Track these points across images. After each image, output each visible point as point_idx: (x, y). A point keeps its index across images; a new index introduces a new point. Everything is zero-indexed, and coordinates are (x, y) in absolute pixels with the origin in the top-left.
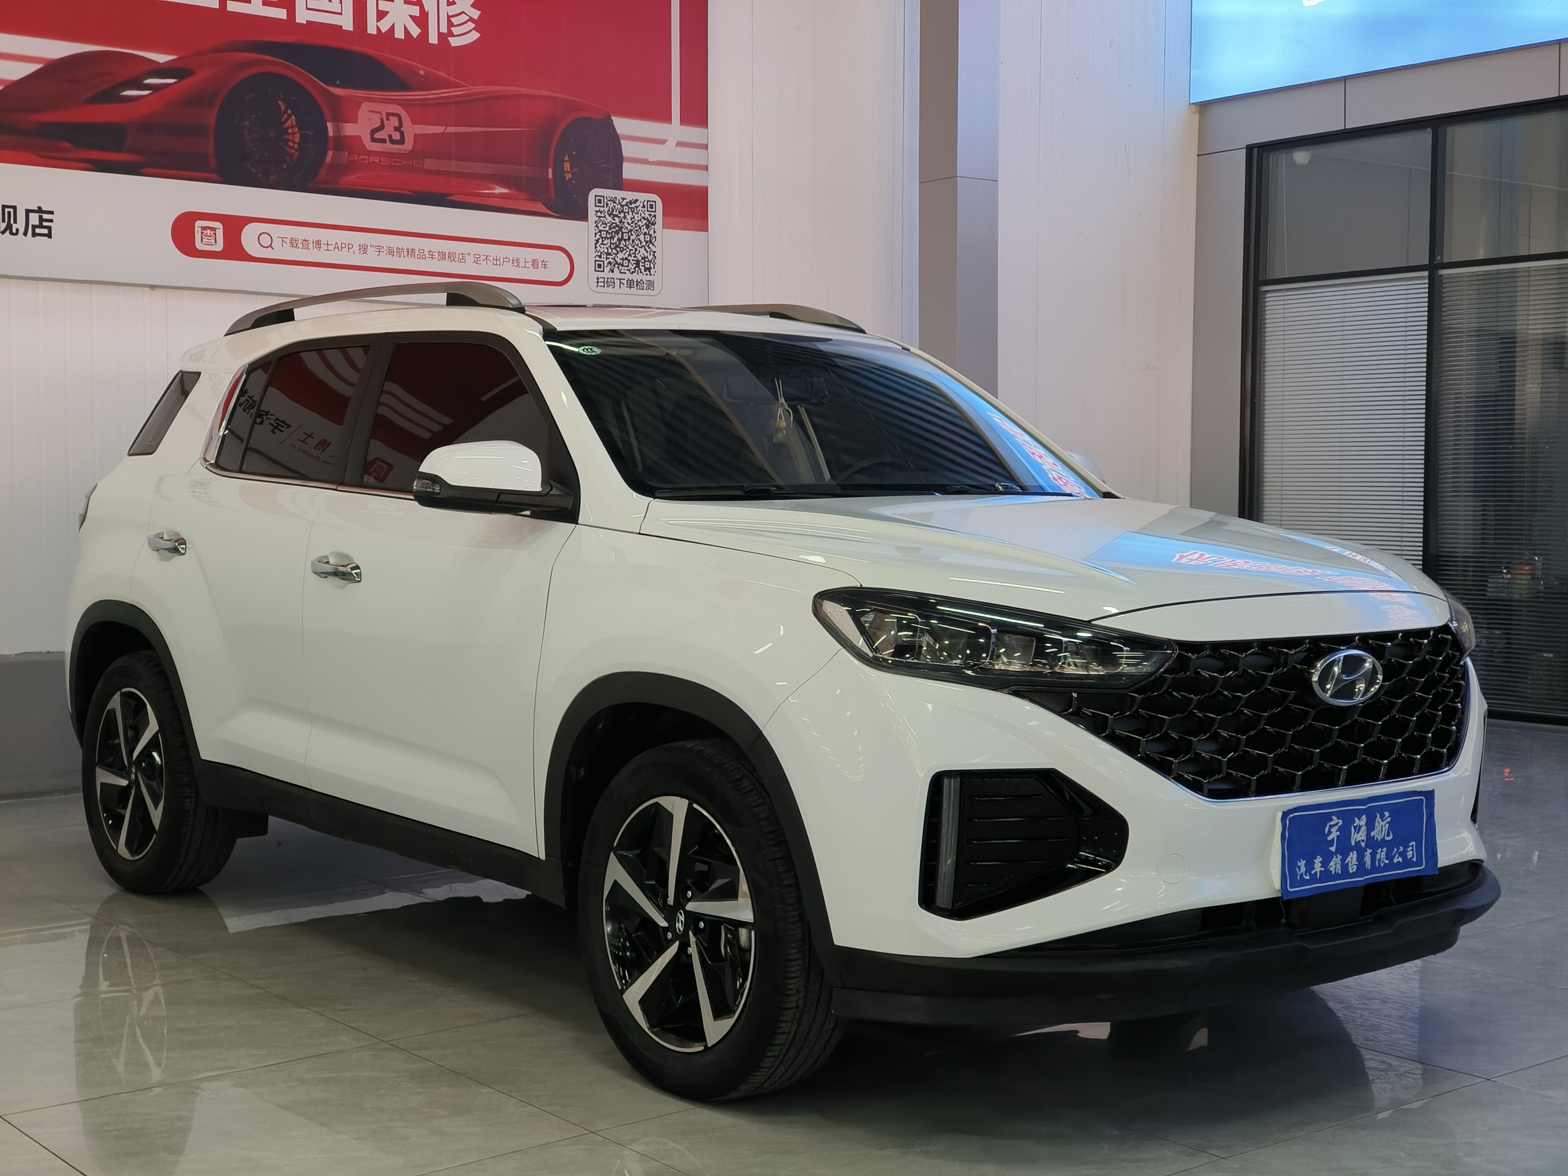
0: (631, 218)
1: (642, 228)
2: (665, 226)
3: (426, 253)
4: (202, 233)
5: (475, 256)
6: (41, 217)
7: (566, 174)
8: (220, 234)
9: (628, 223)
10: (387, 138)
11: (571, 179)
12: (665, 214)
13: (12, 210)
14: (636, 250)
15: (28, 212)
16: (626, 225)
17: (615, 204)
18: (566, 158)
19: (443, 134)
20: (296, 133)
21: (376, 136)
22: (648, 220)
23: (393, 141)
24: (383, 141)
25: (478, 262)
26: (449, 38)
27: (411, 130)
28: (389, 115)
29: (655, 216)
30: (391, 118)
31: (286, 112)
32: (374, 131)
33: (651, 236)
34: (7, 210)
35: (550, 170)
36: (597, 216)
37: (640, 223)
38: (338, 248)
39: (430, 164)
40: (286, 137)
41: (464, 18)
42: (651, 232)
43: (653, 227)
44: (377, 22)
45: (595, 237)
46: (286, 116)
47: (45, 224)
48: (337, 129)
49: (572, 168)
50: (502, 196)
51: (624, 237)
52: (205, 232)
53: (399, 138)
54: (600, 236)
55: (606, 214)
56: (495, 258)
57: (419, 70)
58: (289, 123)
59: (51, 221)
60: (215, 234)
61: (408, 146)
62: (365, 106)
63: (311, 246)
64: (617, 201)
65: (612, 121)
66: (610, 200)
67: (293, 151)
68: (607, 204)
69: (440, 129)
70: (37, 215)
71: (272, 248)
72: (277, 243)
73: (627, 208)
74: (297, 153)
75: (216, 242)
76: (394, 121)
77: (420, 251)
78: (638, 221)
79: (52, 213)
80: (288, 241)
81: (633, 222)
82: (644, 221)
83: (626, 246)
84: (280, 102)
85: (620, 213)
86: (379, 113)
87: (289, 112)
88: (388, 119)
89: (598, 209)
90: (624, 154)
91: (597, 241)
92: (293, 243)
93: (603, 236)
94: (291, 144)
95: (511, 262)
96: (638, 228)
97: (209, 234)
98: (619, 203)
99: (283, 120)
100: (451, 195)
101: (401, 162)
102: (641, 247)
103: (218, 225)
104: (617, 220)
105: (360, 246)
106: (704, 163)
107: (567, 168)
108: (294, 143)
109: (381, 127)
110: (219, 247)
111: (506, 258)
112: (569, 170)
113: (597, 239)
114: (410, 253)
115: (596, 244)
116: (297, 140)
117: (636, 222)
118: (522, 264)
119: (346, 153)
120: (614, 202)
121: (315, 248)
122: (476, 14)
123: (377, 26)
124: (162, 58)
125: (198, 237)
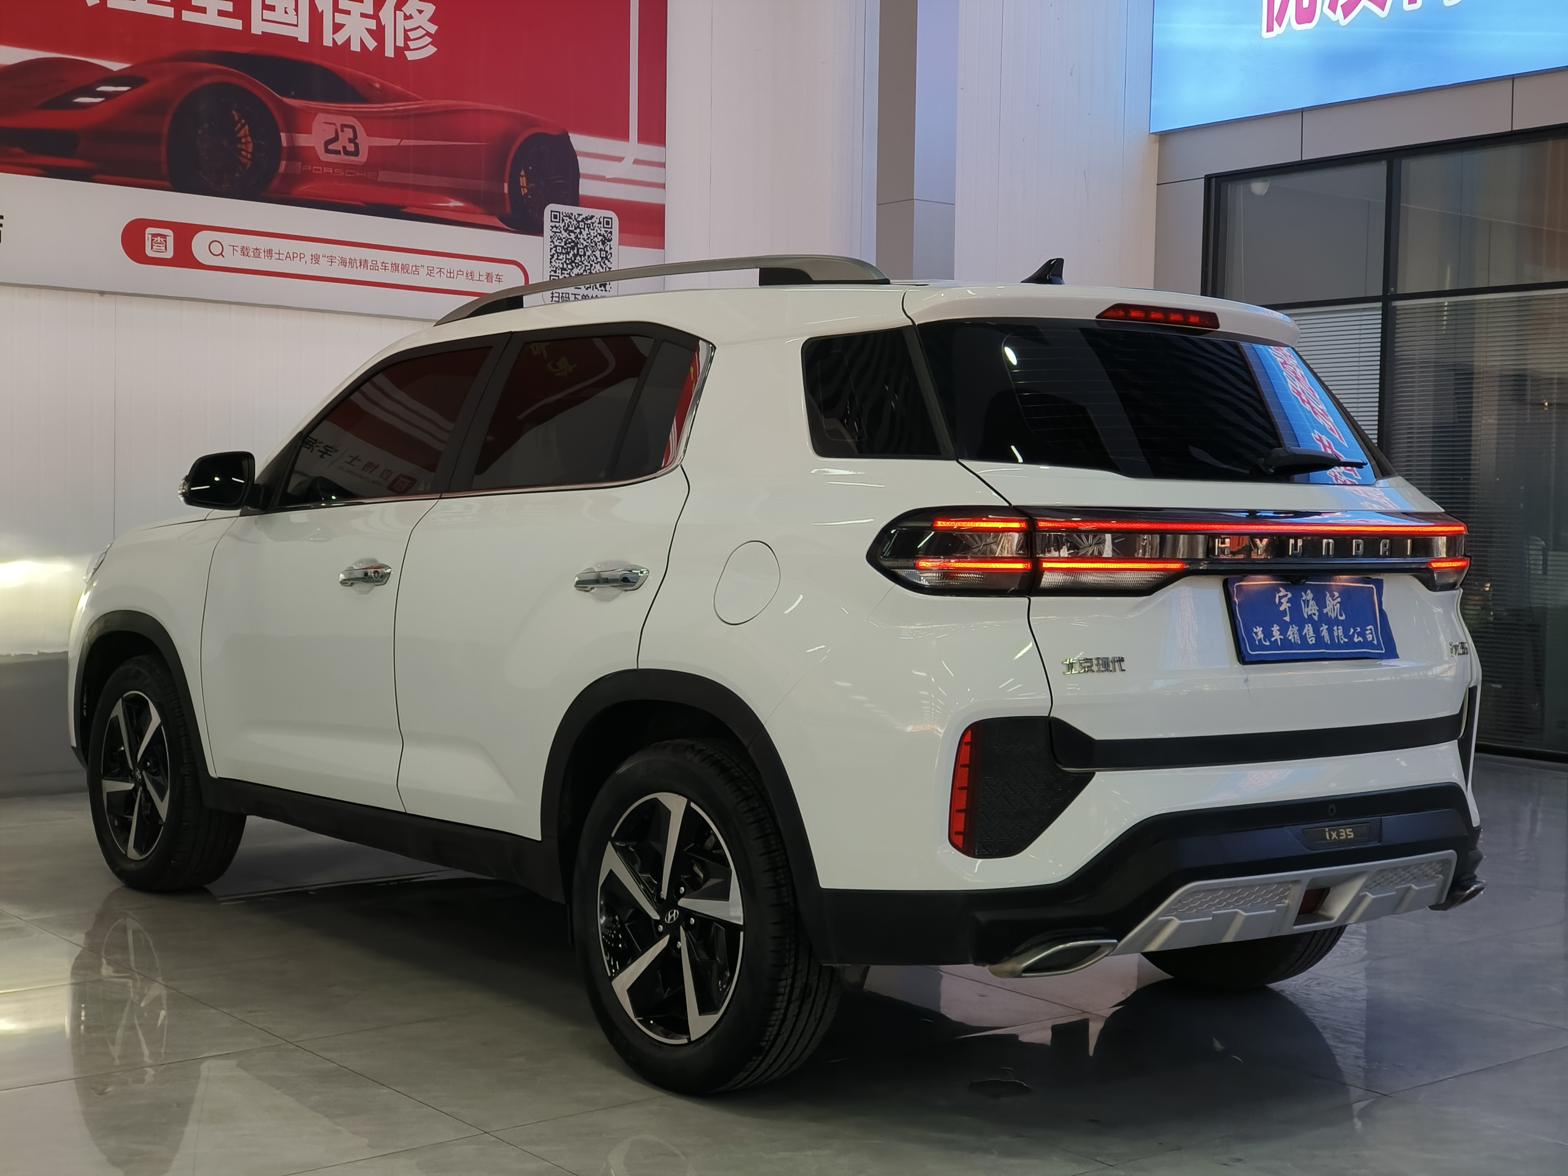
0: (587, 234)
1: (598, 244)
2: (621, 243)
3: (379, 265)
4: (153, 240)
5: (429, 268)
7: (522, 189)
8: (170, 241)
9: (584, 239)
10: (341, 149)
11: (526, 194)
12: (621, 230)
14: (591, 265)
16: (582, 241)
17: (570, 220)
18: (523, 173)
19: (399, 146)
20: (249, 142)
21: (330, 147)
22: (604, 236)
23: (347, 153)
24: (337, 152)
25: (432, 274)
26: (406, 52)
27: (366, 142)
28: (343, 126)
29: (611, 233)
30: (345, 129)
31: (240, 121)
32: (327, 143)
33: (607, 252)
35: (506, 185)
36: (553, 232)
37: (596, 239)
38: (290, 257)
39: (383, 176)
40: (239, 146)
41: (421, 32)
42: (607, 249)
43: (609, 243)
44: (333, 34)
45: (551, 252)
46: (239, 125)
48: (290, 140)
49: (527, 184)
50: (455, 209)
51: (580, 253)
52: (156, 239)
53: (353, 150)
54: (556, 251)
55: (562, 229)
56: (449, 271)
57: (375, 83)
58: (242, 132)
60: (165, 241)
61: (363, 157)
62: (321, 117)
63: (262, 255)
64: (573, 217)
65: (569, 137)
66: (566, 216)
67: (245, 160)
68: (563, 220)
69: (395, 142)
71: (223, 257)
72: (228, 251)
73: (583, 224)
74: (250, 162)
75: (166, 249)
76: (349, 133)
77: (373, 262)
78: (594, 237)
79: (2, 217)
80: (239, 249)
81: (589, 238)
82: (601, 238)
83: (581, 261)
84: (234, 112)
85: (576, 229)
86: (334, 124)
87: (243, 121)
88: (342, 131)
89: (553, 224)
90: (581, 171)
91: (552, 256)
92: (244, 251)
93: (558, 251)
94: (244, 153)
95: (465, 275)
96: (593, 244)
97: (159, 241)
98: (575, 219)
99: (236, 130)
100: (405, 207)
101: (355, 174)
102: (597, 263)
103: (169, 233)
104: (573, 236)
105: (312, 256)
106: (662, 181)
107: (523, 184)
108: (247, 152)
109: (335, 139)
110: (169, 254)
111: (460, 271)
112: (525, 185)
113: (552, 254)
114: (362, 264)
115: (551, 259)
116: (250, 150)
117: (592, 238)
118: (476, 277)
119: (300, 163)
120: (570, 218)
121: (266, 257)
122: (433, 29)
123: (333, 39)
124: (116, 66)
125: (148, 244)
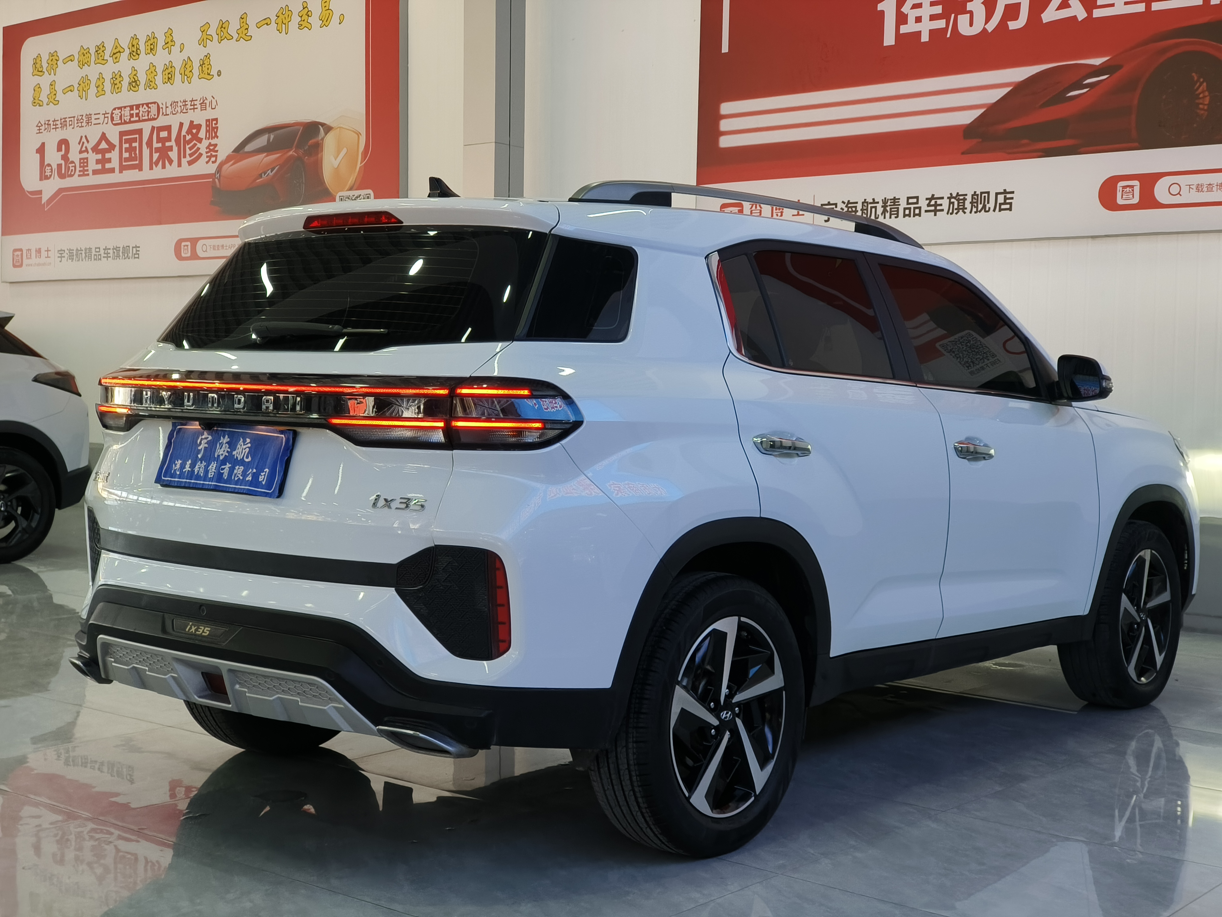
4: (1123, 191)
6: (1005, 196)
8: (1137, 190)
13: (986, 195)
15: (997, 194)
20: (1206, 96)
31: (1198, 80)
34: (983, 195)
40: (1197, 101)
46: (1198, 84)
47: (1008, 201)
52: (1126, 190)
58: (1201, 88)
59: (1012, 198)
60: (1133, 190)
63: (1215, 189)
67: (1202, 112)
70: (1003, 196)
71: (1181, 195)
72: (1185, 190)
74: (1207, 112)
79: (1013, 192)
80: (1194, 187)
84: (1194, 74)
87: (1201, 80)
94: (1201, 106)
97: (1128, 191)
99: (1195, 88)
103: (1136, 183)
108: (1204, 104)
110: (1136, 200)
116: (1207, 102)
121: (1218, 190)
124: (1097, 61)
125: (1119, 195)
